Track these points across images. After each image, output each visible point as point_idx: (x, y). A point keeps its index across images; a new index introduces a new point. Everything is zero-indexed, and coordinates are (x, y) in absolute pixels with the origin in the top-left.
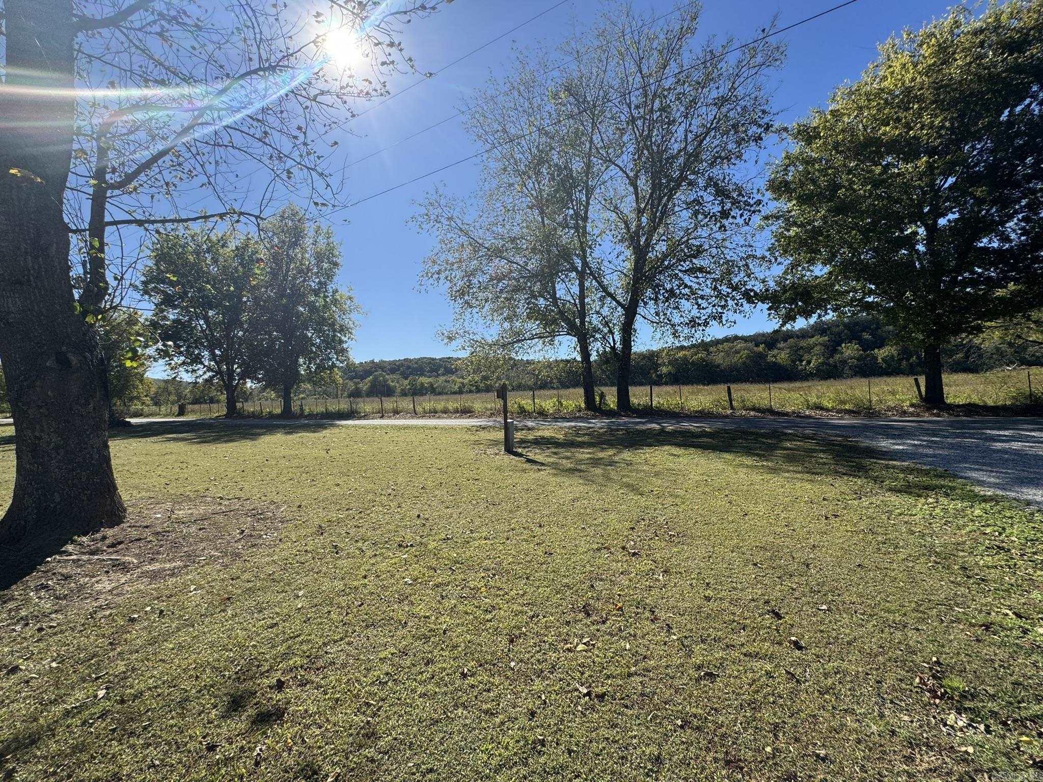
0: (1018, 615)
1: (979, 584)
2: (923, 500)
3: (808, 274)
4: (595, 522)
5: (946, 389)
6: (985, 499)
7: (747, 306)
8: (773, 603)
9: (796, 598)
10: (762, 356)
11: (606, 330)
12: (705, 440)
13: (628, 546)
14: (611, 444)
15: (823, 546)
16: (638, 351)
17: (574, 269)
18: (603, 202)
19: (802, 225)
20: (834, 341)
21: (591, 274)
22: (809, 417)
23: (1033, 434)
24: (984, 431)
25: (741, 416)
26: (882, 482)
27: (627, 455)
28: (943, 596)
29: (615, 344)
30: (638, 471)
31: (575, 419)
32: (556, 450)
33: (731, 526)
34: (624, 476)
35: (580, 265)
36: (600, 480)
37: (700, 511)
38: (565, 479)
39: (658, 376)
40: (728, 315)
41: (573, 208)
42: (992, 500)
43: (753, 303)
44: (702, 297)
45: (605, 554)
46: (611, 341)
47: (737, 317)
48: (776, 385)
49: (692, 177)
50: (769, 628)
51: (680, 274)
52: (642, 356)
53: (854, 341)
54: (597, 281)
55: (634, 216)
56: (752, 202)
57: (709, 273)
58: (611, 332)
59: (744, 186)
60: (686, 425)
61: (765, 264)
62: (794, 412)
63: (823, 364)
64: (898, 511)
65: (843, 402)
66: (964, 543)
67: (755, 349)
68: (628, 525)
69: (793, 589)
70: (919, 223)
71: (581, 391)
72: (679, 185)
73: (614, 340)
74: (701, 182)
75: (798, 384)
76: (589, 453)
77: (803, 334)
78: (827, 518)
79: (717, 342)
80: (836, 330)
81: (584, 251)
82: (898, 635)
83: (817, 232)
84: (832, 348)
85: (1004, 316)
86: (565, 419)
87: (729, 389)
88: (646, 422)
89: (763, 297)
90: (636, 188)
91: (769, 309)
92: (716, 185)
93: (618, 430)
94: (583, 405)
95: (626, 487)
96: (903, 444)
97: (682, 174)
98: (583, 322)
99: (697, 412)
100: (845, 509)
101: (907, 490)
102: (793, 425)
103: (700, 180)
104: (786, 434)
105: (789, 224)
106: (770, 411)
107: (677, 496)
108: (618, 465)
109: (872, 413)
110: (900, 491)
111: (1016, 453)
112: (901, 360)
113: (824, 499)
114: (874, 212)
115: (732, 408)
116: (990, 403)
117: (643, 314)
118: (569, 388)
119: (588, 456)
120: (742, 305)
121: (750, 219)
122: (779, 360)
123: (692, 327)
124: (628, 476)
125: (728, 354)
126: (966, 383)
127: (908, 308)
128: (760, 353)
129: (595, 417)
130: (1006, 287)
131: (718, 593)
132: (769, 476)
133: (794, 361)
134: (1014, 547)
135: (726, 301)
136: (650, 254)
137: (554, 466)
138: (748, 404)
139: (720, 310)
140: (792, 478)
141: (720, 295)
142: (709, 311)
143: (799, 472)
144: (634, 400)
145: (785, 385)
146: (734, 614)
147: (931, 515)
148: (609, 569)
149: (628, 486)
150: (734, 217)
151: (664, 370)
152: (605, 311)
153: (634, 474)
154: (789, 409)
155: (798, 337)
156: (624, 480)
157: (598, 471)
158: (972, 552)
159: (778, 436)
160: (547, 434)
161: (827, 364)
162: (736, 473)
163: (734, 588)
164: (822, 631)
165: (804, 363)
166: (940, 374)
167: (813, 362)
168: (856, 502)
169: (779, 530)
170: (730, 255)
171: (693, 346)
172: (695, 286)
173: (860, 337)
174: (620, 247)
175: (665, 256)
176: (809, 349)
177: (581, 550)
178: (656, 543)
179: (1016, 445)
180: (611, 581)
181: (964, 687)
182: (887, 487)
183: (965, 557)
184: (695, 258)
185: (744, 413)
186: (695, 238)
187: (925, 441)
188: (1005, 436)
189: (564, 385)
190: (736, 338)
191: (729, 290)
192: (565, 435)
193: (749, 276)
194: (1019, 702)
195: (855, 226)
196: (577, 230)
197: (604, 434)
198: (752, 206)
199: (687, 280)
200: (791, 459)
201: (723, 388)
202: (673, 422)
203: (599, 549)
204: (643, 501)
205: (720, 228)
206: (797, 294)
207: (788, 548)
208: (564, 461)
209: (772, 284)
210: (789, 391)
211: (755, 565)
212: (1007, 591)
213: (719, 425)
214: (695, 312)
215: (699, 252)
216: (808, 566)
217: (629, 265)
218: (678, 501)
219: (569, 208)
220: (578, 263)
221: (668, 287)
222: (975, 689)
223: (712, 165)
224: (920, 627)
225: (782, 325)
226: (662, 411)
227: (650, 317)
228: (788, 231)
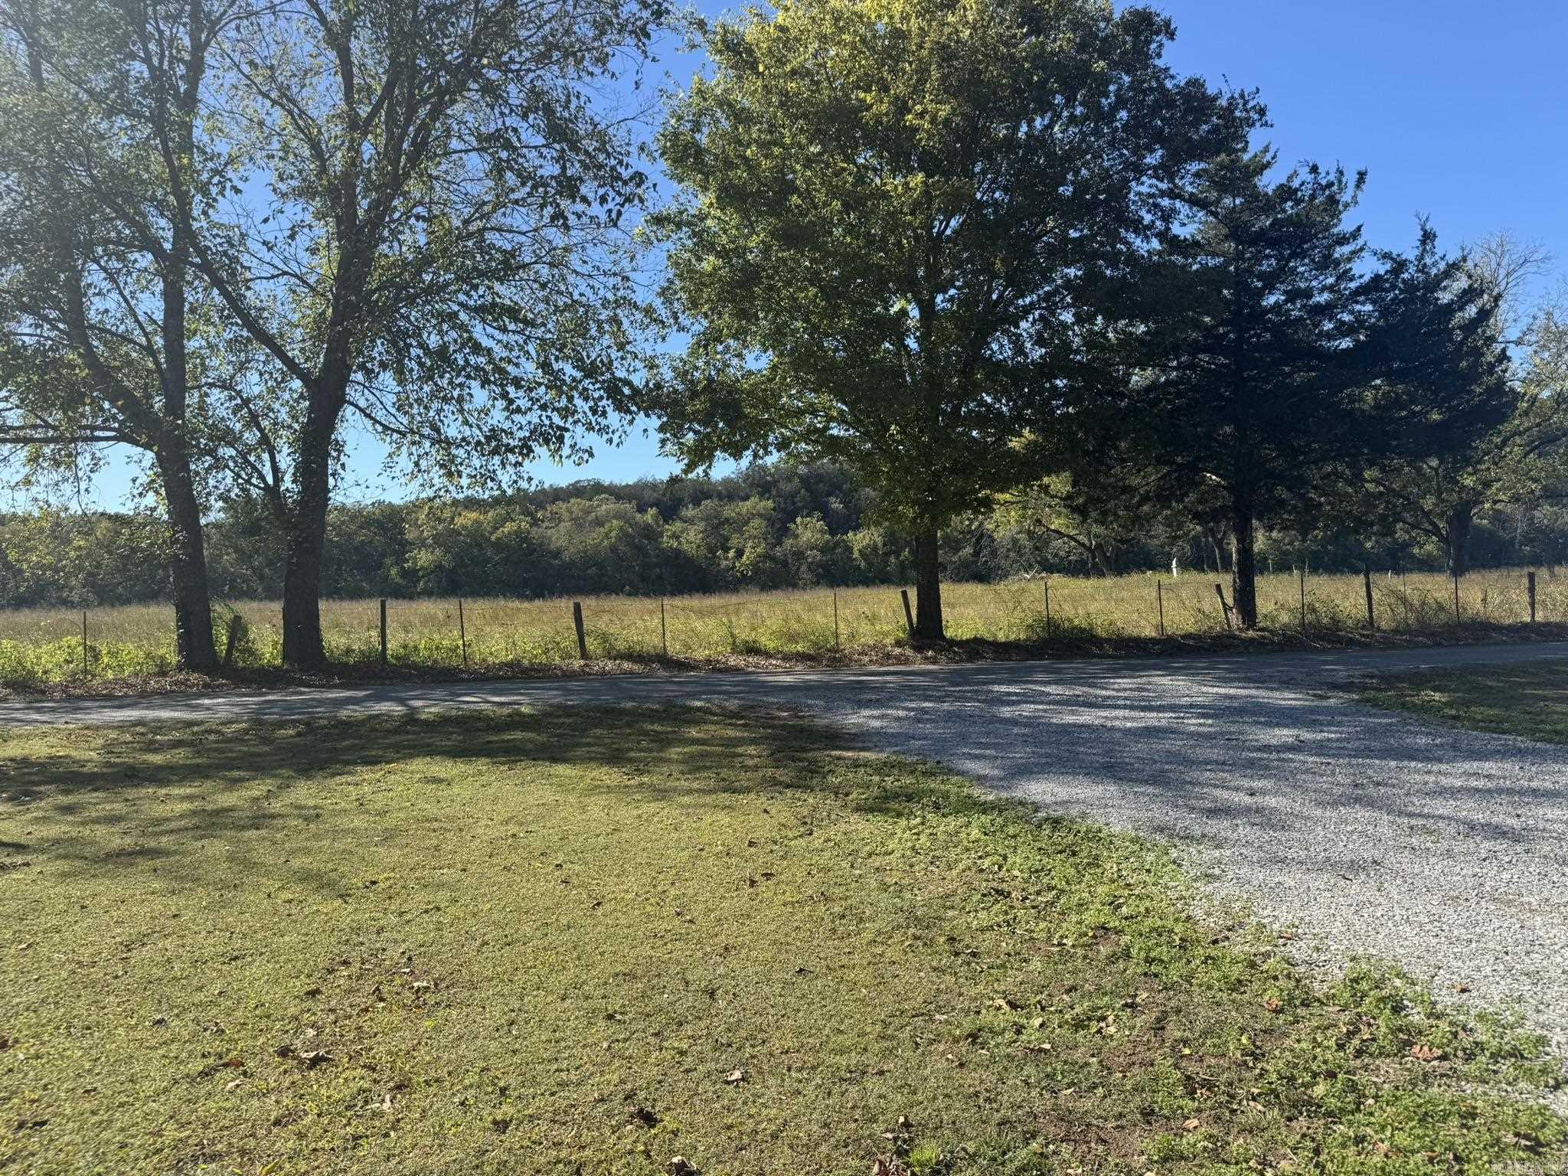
0: (1013, 1005)
1: (969, 964)
2: (903, 822)
3: (735, 361)
4: (200, 997)
5: (946, 613)
6: (985, 808)
7: (614, 418)
8: (642, 1095)
9: (687, 1071)
10: (650, 534)
11: (251, 437)
12: (518, 735)
13: (298, 1043)
14: (257, 766)
15: (742, 946)
16: (349, 502)
17: (151, 244)
18: (246, 69)
19: (723, 254)
20: (784, 511)
21: (206, 267)
22: (737, 670)
23: (1048, 689)
24: (990, 687)
25: (603, 673)
26: (847, 795)
27: (305, 792)
28: (920, 999)
29: (278, 479)
30: (336, 833)
31: (143, 697)
32: (64, 800)
33: (565, 937)
34: (293, 852)
35: (169, 235)
36: (223, 871)
37: (495, 916)
38: (101, 885)
39: (405, 573)
40: (579, 435)
41: (147, 60)
42: (993, 808)
43: (628, 411)
44: (517, 382)
45: (229, 1081)
46: (267, 471)
47: (592, 440)
48: (678, 601)
49: (493, 75)
50: (631, 1152)
51: (463, 316)
52: (359, 517)
53: (817, 514)
54: (224, 293)
55: (338, 130)
56: (626, 174)
57: (531, 324)
58: (266, 443)
59: (611, 131)
60: (473, 701)
61: (654, 328)
62: (708, 661)
63: (766, 557)
64: (868, 848)
65: (793, 638)
66: (954, 893)
67: (638, 516)
68: (300, 985)
69: (682, 1053)
70: (909, 295)
71: (168, 613)
72: (462, 87)
73: (275, 469)
74: (515, 94)
75: (714, 601)
76: (190, 798)
77: (730, 492)
78: (753, 883)
79: (557, 495)
80: (786, 487)
81: (184, 200)
82: (854, 1091)
83: (750, 276)
84: (780, 525)
85: (1017, 484)
86: (109, 699)
87: (578, 609)
88: (367, 698)
89: (649, 400)
90: (344, 55)
91: (662, 429)
92: (549, 111)
93: (282, 724)
94: (173, 659)
95: (302, 880)
96: (882, 717)
97: (468, 61)
98: (175, 406)
99: (502, 665)
100: (783, 858)
101: (883, 804)
102: (708, 688)
103: (511, 87)
104: (690, 709)
105: (704, 243)
106: (663, 659)
107: (441, 886)
108: (279, 822)
109: (840, 660)
110: (871, 810)
111: (1030, 722)
112: (887, 554)
113: (751, 844)
114: (846, 258)
115: (584, 654)
116: (1001, 637)
117: (362, 404)
118: (127, 602)
119: (186, 806)
120: (604, 414)
121: (619, 214)
122: (685, 547)
123: (495, 452)
124: (307, 851)
125: (578, 523)
126: (974, 600)
127: (894, 456)
128: (647, 527)
129: (209, 690)
130: (1021, 435)
131: (527, 1107)
132: (654, 807)
133: (712, 550)
134: (1015, 888)
135: (570, 399)
136: (384, 248)
137: (60, 848)
138: (621, 646)
139: (557, 420)
140: (696, 806)
141: (556, 382)
142: (534, 417)
143: (710, 792)
144: (334, 640)
145: (695, 602)
146: (557, 1145)
147: (913, 848)
148: (237, 1121)
149: (306, 877)
150: (584, 199)
151: (424, 558)
152: (252, 384)
153: (326, 843)
154: (701, 654)
155: (720, 497)
156: (296, 863)
157: (217, 847)
158: (964, 908)
159: (677, 714)
160: (39, 749)
161: (773, 559)
162: (584, 809)
163: (562, 1085)
164: (729, 1127)
165: (731, 554)
166: (937, 582)
167: (747, 551)
168: (802, 842)
169: (665, 926)
170: (580, 288)
171: (496, 501)
172: (499, 352)
173: (826, 503)
174: (296, 211)
175: (425, 260)
176: (740, 524)
177: (147, 1088)
178: (383, 1017)
179: (1027, 710)
180: (243, 1152)
181: (937, 1156)
182: (854, 804)
183: (954, 918)
184: (501, 281)
185: (610, 665)
186: (499, 230)
187: (913, 709)
188: (1016, 694)
189: (106, 594)
190: (598, 488)
191: (579, 375)
192: (109, 748)
193: (621, 347)
194: (1004, 1153)
195: (814, 278)
196: (160, 131)
197: (238, 739)
198: (625, 183)
199: (479, 332)
200: (694, 765)
201: (563, 606)
202: (439, 693)
203: (206, 1074)
204: (346, 914)
205: (554, 218)
206: (714, 404)
207: (678, 962)
208: (101, 830)
209: (668, 375)
210: (701, 613)
211: (610, 1017)
212: (1003, 966)
213: (553, 696)
214: (498, 417)
215: (508, 267)
216: (712, 994)
217: (324, 266)
218: (442, 897)
219: (133, 56)
220: (163, 228)
221: (433, 341)
222: (952, 1152)
223: (543, 59)
224: (885, 1068)
225: (690, 468)
226: (415, 666)
227: (380, 415)
228: (700, 259)
